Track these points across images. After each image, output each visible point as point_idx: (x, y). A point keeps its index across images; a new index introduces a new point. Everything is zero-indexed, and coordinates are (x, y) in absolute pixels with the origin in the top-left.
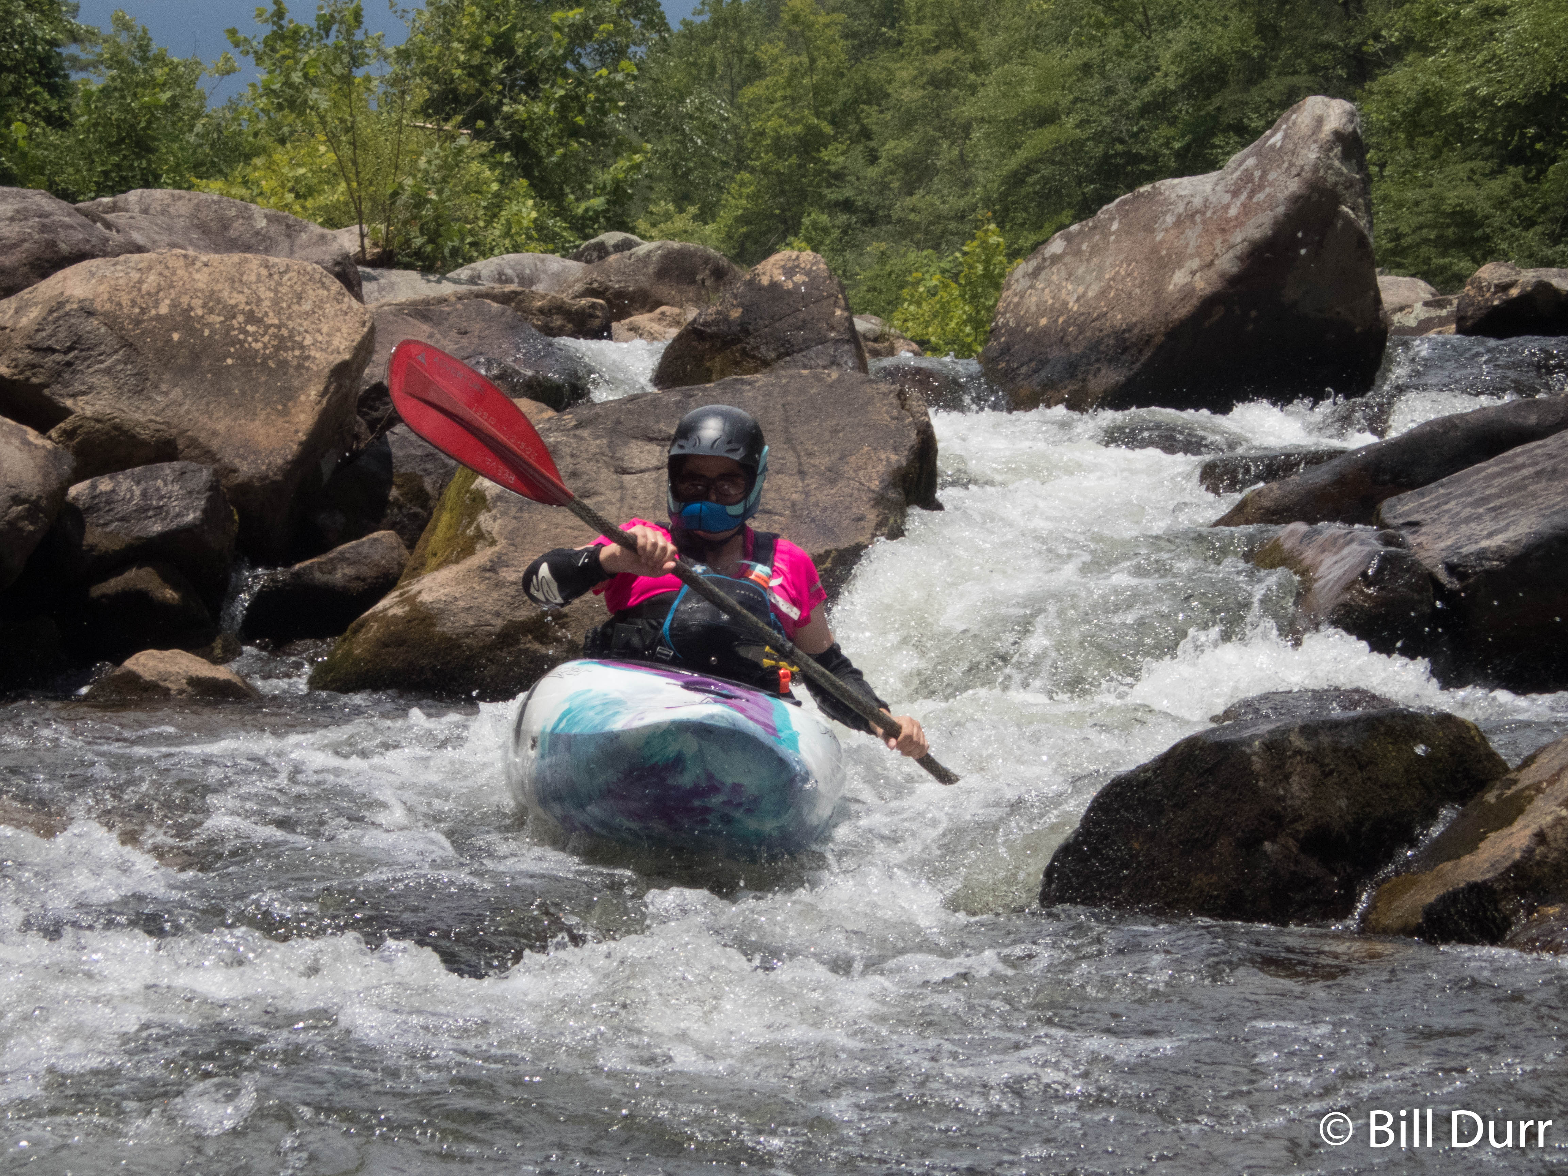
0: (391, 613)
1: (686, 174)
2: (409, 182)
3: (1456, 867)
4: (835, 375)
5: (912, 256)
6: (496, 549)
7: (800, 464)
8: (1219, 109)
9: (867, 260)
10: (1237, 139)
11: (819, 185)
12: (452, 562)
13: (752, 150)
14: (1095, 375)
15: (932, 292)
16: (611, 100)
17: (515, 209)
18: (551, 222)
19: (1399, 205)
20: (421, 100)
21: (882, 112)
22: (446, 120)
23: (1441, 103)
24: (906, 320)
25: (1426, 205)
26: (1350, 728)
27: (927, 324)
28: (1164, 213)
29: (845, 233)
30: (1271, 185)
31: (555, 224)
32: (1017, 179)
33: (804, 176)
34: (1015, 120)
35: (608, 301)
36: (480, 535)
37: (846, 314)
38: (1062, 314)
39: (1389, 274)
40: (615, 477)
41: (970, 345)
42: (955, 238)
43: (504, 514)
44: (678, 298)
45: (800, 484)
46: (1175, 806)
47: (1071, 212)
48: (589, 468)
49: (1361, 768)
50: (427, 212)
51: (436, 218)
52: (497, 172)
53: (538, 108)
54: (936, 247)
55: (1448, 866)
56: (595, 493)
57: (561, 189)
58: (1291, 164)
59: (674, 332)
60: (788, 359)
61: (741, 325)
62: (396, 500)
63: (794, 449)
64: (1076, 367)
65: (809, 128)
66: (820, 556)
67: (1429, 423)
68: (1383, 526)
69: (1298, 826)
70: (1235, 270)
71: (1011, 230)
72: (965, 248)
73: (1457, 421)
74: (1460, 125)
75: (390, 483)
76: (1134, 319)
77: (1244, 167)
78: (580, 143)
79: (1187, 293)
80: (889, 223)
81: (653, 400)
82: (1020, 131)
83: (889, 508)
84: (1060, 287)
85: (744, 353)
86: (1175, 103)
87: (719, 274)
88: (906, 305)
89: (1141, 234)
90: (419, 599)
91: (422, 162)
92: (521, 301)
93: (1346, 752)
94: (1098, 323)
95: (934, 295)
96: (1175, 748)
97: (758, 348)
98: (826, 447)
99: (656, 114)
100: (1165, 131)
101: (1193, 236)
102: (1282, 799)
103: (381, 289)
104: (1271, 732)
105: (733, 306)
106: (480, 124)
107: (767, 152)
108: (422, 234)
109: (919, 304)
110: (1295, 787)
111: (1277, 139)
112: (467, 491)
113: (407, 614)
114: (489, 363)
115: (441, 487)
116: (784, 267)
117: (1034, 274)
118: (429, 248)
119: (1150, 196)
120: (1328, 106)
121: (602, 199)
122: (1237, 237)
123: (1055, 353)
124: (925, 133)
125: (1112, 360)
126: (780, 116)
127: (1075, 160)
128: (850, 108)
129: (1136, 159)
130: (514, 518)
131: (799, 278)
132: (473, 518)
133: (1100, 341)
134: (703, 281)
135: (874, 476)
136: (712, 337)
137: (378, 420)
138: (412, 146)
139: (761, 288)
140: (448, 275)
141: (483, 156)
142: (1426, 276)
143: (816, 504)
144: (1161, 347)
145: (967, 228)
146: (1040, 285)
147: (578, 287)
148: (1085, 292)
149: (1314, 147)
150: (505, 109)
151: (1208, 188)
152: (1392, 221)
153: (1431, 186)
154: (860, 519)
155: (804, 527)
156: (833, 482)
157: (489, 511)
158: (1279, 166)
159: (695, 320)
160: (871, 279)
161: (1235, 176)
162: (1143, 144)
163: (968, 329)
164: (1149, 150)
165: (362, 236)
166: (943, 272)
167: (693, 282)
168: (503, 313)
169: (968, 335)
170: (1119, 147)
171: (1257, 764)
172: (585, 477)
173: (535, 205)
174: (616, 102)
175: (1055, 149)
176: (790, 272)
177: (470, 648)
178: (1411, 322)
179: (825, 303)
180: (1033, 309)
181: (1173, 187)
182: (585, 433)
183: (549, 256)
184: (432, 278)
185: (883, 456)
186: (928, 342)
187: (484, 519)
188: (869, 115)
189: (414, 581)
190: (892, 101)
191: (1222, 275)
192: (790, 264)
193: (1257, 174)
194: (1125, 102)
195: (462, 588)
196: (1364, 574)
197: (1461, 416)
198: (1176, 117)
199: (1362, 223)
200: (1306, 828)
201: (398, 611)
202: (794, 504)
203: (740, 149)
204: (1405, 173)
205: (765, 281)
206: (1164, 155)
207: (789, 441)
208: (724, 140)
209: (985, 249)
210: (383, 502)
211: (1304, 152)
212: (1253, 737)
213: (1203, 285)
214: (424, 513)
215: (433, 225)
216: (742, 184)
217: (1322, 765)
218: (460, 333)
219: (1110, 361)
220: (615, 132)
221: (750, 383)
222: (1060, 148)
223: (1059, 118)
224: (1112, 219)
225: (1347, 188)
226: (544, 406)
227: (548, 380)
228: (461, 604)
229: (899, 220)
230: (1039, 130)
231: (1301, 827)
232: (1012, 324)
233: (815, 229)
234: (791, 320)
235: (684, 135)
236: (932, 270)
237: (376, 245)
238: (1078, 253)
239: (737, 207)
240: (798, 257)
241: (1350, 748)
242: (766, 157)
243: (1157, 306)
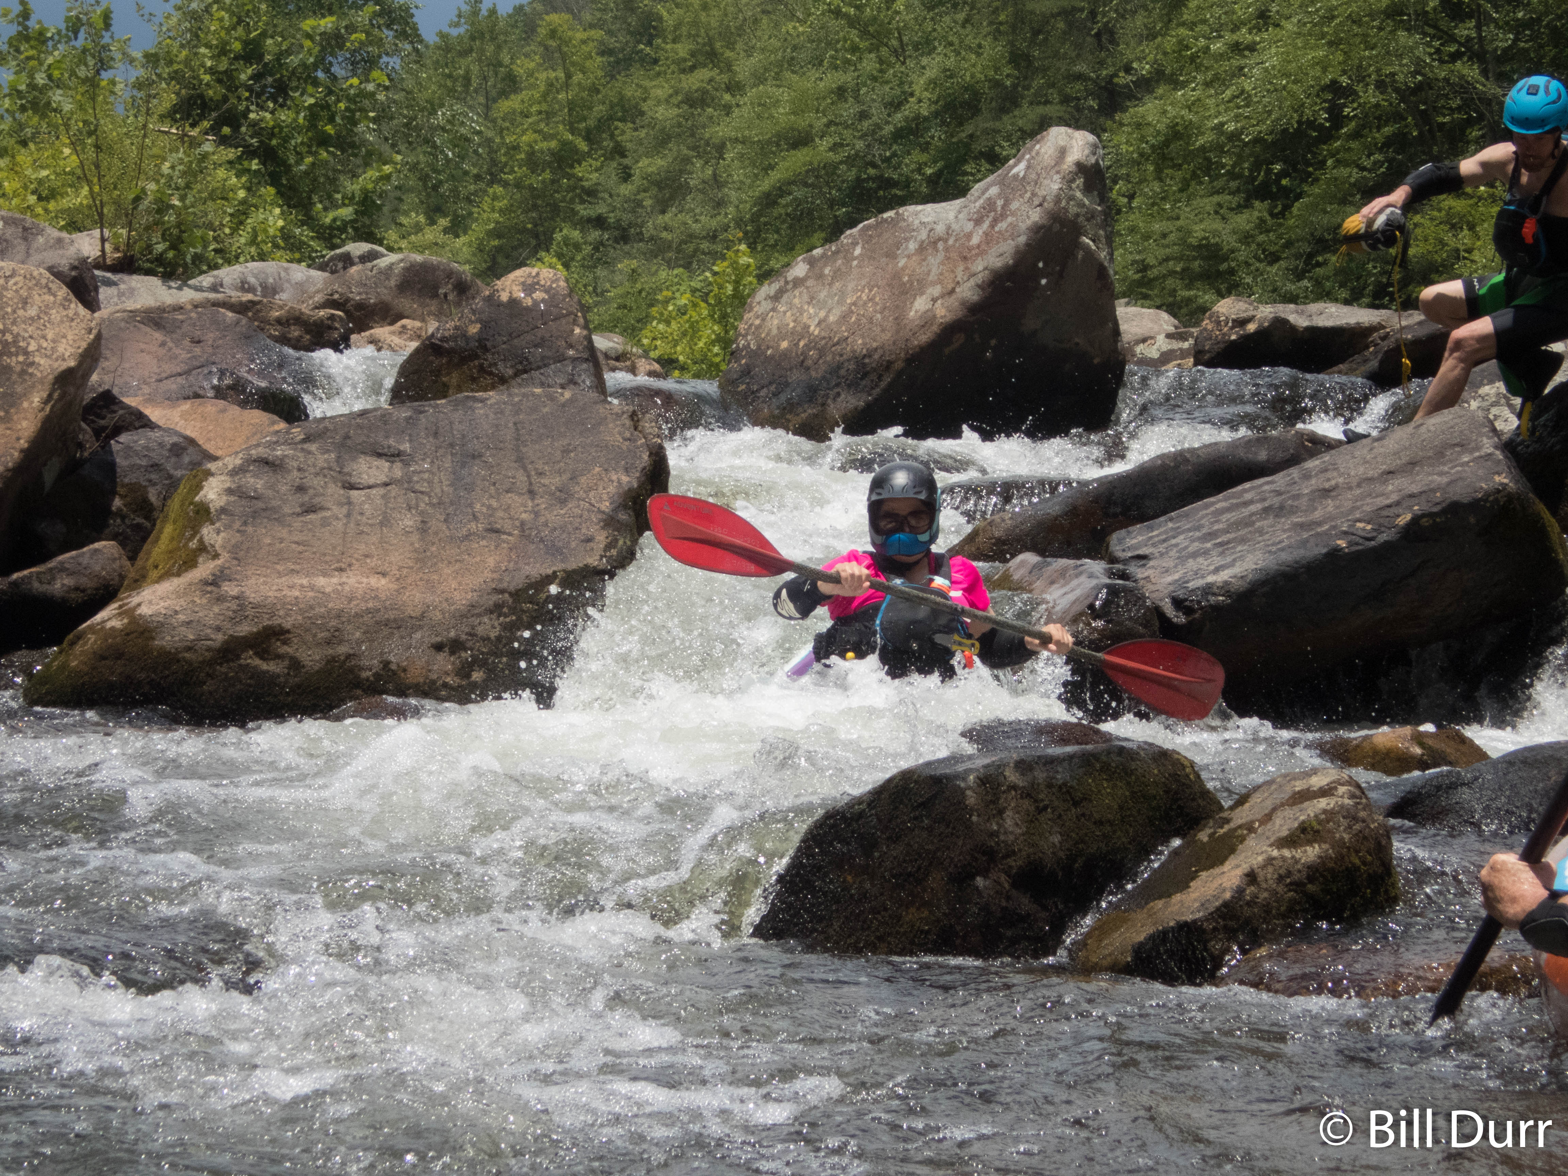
0: (109, 625)
1: (435, 188)
2: (152, 187)
3: (1166, 906)
4: (568, 394)
5: (663, 274)
6: (219, 562)
7: (531, 484)
8: (971, 136)
9: (618, 278)
10: (988, 166)
11: (572, 201)
12: (173, 575)
13: (506, 164)
14: (834, 399)
15: (682, 311)
16: (361, 110)
17: (261, 217)
18: (298, 231)
19: (1146, 237)
20: (168, 105)
21: (636, 130)
22: (193, 126)
23: (1189, 137)
24: (654, 339)
25: (1172, 237)
26: (1066, 764)
27: (676, 343)
28: (907, 240)
29: (596, 249)
30: (1012, 215)
31: (303, 233)
32: (769, 200)
33: (557, 192)
34: (769, 142)
35: (346, 312)
36: (203, 548)
37: (585, 332)
38: (803, 337)
39: (1135, 305)
40: (342, 492)
41: (717, 365)
42: (707, 258)
43: (228, 527)
44: (419, 312)
45: (530, 504)
46: (888, 839)
47: (823, 235)
48: (317, 482)
49: (1076, 804)
50: (170, 218)
51: (179, 225)
52: (244, 179)
53: (285, 116)
54: (687, 266)
55: (1159, 904)
56: (322, 508)
57: (310, 198)
58: (1034, 194)
59: (414, 345)
60: (525, 376)
61: (479, 341)
62: (119, 510)
63: (525, 469)
64: (815, 391)
65: (564, 144)
66: (547, 576)
67: (1162, 457)
68: (1113, 560)
69: (1011, 861)
70: (975, 298)
71: (763, 250)
72: (716, 268)
73: (1188, 455)
74: (1208, 159)
75: (114, 493)
76: (875, 345)
77: (987, 195)
78: (328, 152)
79: (928, 319)
80: (641, 240)
81: (383, 416)
82: (774, 153)
83: (618, 530)
84: (801, 311)
85: (481, 368)
86: (928, 129)
87: (462, 288)
88: (654, 323)
89: (884, 260)
90: (139, 612)
91: (166, 168)
92: (258, 311)
93: (1060, 787)
94: (838, 348)
95: (684, 314)
96: (890, 781)
97: (495, 364)
98: (557, 467)
99: (406, 125)
100: (918, 156)
101: (934, 262)
102: (993, 834)
103: (121, 295)
104: (986, 767)
105: (472, 322)
106: (226, 130)
107: (520, 167)
108: (164, 239)
109: (668, 323)
110: (1009, 823)
111: (1020, 169)
112: (191, 503)
113: (126, 627)
114: (222, 373)
115: (165, 499)
116: (523, 284)
117: (776, 298)
118: (171, 254)
119: (893, 222)
120: (1071, 138)
121: (351, 209)
122: (979, 266)
123: (795, 376)
124: (679, 151)
125: (853, 385)
126: (535, 132)
127: (827, 183)
128: (605, 124)
129: (889, 183)
130: (238, 531)
131: (538, 295)
132: (196, 531)
133: (839, 366)
134: (446, 295)
135: (605, 497)
136: (450, 352)
137: (104, 428)
138: (155, 151)
139: (500, 304)
140: (190, 282)
141: (230, 162)
142: (1172, 309)
143: (546, 524)
144: (900, 373)
145: (719, 248)
146: (782, 308)
147: (319, 298)
148: (827, 316)
149: (1057, 177)
150: (252, 116)
151: (951, 215)
152: (1139, 252)
153: (1178, 218)
154: (589, 540)
155: (533, 547)
156: (563, 502)
157: (213, 524)
158: (1021, 196)
159: (433, 335)
160: (622, 297)
161: (978, 204)
162: (895, 169)
163: (716, 349)
164: (901, 175)
165: (103, 240)
166: (694, 291)
167: (435, 295)
168: (238, 323)
169: (717, 355)
170: (872, 171)
171: (971, 799)
172: (311, 491)
173: (282, 213)
174: (367, 111)
175: (807, 171)
176: (529, 289)
177: (189, 663)
178: (1155, 355)
179: (564, 321)
180: (775, 331)
181: (917, 214)
182: (313, 447)
183: (294, 266)
184: (173, 284)
185: (614, 477)
186: (676, 361)
187: (207, 532)
188: (623, 132)
189: (134, 593)
190: (646, 120)
191: (963, 303)
192: (529, 281)
193: (1000, 203)
194: (878, 127)
195: (182, 602)
196: (1091, 607)
197: (1192, 451)
198: (928, 143)
199: (1103, 255)
200: (1020, 863)
201: (116, 623)
202: (523, 523)
203: (494, 162)
204: (1153, 204)
205: (504, 297)
206: (915, 181)
207: (520, 460)
208: (476, 152)
209: (735, 269)
210: (106, 512)
211: (1046, 182)
212: (968, 771)
213: (944, 312)
214: (147, 524)
215: (175, 232)
216: (495, 198)
217: (1036, 801)
218: (193, 342)
219: (849, 386)
220: (364, 142)
221: (482, 401)
222: (813, 170)
223: (813, 140)
224: (855, 244)
225: (1088, 220)
226: (276, 418)
227: (282, 391)
228: (182, 617)
229: (652, 238)
230: (793, 152)
231: (1015, 863)
232: (753, 346)
233: (566, 245)
234: (529, 337)
235: (435, 146)
236: (682, 288)
237: (117, 249)
238: (820, 277)
239: (489, 220)
240: (538, 274)
241: (1065, 784)
242: (520, 172)
243: (898, 332)
